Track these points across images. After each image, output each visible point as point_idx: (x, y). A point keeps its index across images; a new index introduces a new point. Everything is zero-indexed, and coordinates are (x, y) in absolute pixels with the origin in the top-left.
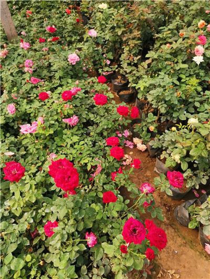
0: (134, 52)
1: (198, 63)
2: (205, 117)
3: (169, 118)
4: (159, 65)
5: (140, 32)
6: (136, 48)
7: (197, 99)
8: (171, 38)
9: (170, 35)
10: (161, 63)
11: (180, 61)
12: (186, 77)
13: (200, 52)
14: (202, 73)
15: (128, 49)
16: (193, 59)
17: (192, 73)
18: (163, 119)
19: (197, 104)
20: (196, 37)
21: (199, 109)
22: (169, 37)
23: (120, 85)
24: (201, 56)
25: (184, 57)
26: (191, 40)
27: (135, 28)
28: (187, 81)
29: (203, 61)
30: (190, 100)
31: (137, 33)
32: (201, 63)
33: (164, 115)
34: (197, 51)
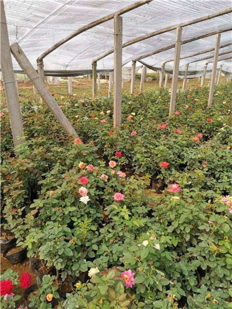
0: (19, 202)
1: (86, 203)
2: (105, 261)
3: (70, 273)
4: (47, 212)
5: (22, 182)
6: (21, 197)
7: (94, 241)
8: (55, 183)
9: (54, 180)
10: (49, 210)
11: (69, 204)
12: (78, 218)
13: (84, 192)
14: (92, 211)
15: (10, 200)
16: (80, 200)
17: (83, 213)
18: (64, 276)
19: (95, 247)
20: (77, 179)
21: (99, 252)
22: (54, 182)
23: (7, 242)
24: (86, 196)
25: (72, 199)
26: (74, 183)
27: (16, 178)
28: (79, 223)
29: (90, 200)
30: (87, 244)
31: (18, 183)
32: (88, 202)
33: (64, 271)
34: (82, 192)
